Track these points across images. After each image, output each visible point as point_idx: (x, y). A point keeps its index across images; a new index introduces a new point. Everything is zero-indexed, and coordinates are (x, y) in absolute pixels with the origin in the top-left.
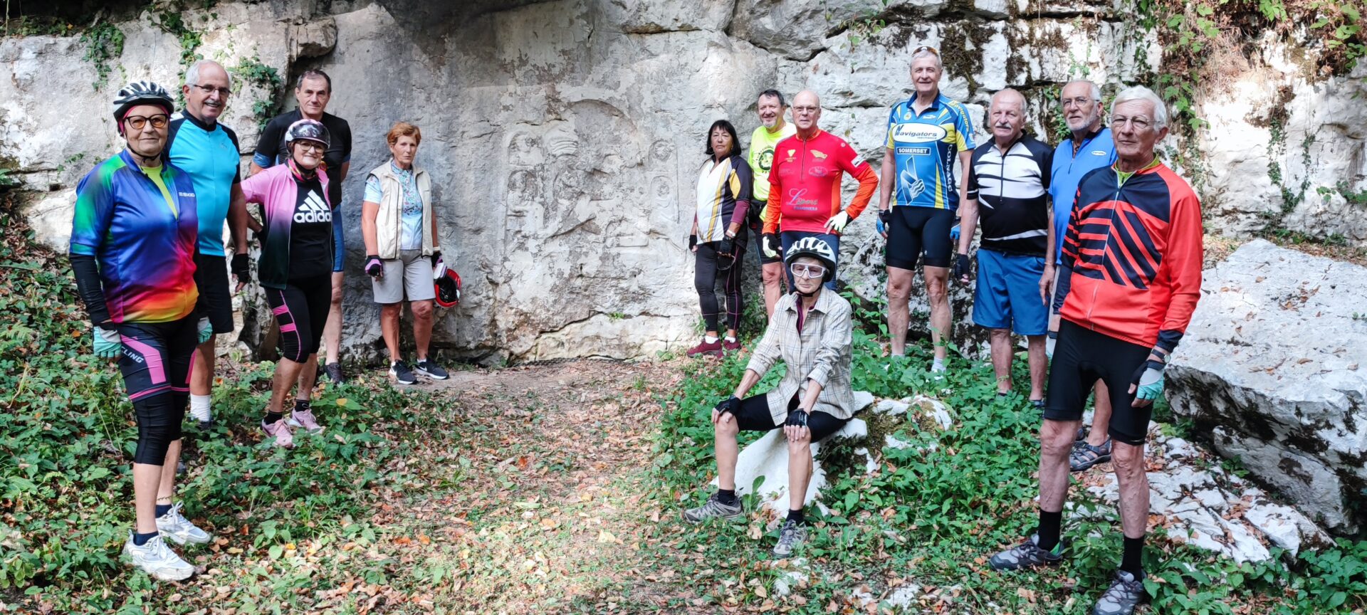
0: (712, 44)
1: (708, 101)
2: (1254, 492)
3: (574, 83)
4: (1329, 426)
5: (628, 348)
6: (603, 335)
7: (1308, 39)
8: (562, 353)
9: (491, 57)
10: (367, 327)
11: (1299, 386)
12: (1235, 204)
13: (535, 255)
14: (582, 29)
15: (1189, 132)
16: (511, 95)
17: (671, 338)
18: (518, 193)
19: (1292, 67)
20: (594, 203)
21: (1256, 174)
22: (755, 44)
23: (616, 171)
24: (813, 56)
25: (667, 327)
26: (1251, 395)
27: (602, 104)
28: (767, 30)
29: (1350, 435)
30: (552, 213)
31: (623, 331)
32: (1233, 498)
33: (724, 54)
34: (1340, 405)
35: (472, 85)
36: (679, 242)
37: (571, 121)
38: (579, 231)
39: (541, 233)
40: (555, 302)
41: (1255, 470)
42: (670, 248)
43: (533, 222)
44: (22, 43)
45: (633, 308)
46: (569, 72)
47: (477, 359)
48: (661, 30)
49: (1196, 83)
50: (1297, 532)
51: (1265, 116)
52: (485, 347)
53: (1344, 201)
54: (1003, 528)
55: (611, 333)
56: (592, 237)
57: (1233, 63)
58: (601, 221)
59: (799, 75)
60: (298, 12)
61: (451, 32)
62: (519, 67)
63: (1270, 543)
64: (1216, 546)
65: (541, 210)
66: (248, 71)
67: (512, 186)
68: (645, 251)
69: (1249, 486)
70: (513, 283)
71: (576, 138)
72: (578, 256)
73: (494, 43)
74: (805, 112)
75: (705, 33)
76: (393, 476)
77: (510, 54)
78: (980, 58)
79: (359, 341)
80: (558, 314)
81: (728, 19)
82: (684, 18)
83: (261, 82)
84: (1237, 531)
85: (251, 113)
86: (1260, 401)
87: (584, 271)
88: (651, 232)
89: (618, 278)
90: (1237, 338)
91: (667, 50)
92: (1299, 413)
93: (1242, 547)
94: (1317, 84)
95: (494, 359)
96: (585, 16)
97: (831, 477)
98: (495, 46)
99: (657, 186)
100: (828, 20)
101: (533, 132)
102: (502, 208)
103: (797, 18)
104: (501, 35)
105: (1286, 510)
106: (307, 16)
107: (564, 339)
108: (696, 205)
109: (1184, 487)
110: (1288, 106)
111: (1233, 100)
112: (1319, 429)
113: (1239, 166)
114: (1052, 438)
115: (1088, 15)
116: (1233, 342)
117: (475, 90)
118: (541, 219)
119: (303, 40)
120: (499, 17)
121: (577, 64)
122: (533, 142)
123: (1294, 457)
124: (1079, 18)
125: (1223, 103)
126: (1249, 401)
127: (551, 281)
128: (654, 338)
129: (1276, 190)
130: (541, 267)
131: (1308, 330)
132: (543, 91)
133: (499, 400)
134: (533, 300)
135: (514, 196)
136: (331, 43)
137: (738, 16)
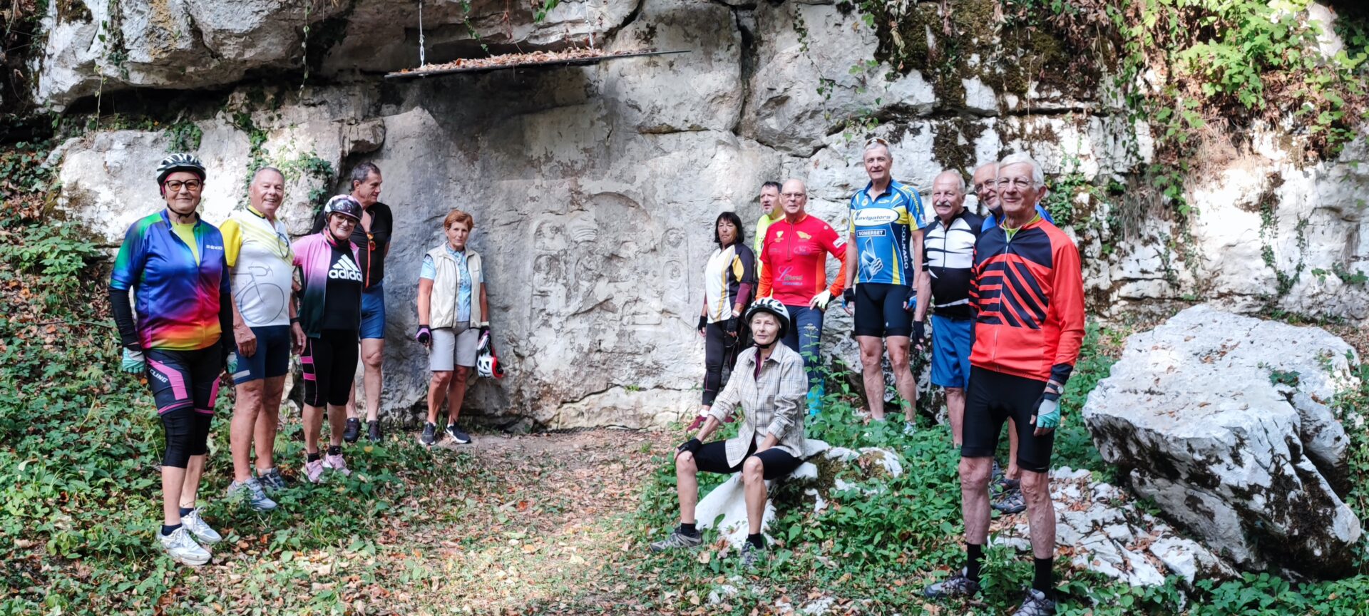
0: (719, 142)
1: (716, 194)
2: (1163, 528)
3: (594, 177)
4: (1219, 461)
5: (642, 418)
6: (620, 406)
7: (1295, 127)
8: (582, 422)
9: (519, 154)
10: (405, 393)
11: (1192, 425)
12: (1230, 286)
13: (558, 331)
14: (602, 130)
15: (1182, 220)
16: (537, 187)
17: (683, 410)
18: (543, 275)
19: (1282, 154)
20: (612, 285)
21: (1250, 257)
22: (761, 143)
23: (632, 255)
24: (814, 153)
25: (679, 400)
26: (1152, 435)
27: (620, 196)
28: (772, 130)
29: (1238, 469)
30: (574, 293)
31: (638, 402)
32: (1141, 533)
33: (732, 152)
34: (1226, 440)
35: (502, 179)
36: (689, 321)
37: (592, 212)
38: (598, 309)
39: (563, 311)
40: (575, 374)
41: (1167, 509)
42: (682, 326)
43: (556, 302)
44: (114, 135)
45: (648, 382)
46: (590, 167)
47: (505, 425)
48: (672, 131)
49: (1185, 172)
50: (1193, 561)
51: (1255, 201)
52: (511, 414)
53: (1340, 282)
54: (926, 557)
55: (627, 404)
56: (609, 316)
57: (1223, 152)
58: (618, 301)
59: (802, 170)
60: (352, 113)
61: (484, 131)
62: (545, 162)
63: (1167, 571)
64: (1113, 572)
65: (564, 291)
66: (305, 163)
67: (537, 268)
68: (659, 329)
69: (1159, 523)
70: (538, 356)
71: (596, 226)
72: (597, 332)
73: (522, 142)
74: (793, 198)
75: (713, 133)
76: (405, 510)
77: (537, 151)
78: (972, 152)
79: (397, 405)
80: (578, 385)
81: (736, 119)
82: (693, 120)
83: (317, 173)
84: (1136, 559)
85: (307, 200)
86: (1159, 440)
87: (602, 347)
88: (663, 311)
89: (634, 354)
90: (1155, 389)
91: (678, 148)
92: (1191, 450)
93: (1139, 573)
94: (1306, 169)
95: (520, 426)
96: (604, 118)
97: (780, 513)
98: (522, 144)
99: (669, 270)
100: (828, 119)
101: (557, 221)
102: (528, 289)
103: (798, 118)
104: (528, 134)
105: (1188, 543)
106: (360, 117)
107: (583, 409)
108: (704, 287)
109: (1095, 522)
110: (1278, 191)
111: (1222, 186)
112: (1211, 464)
113: (1232, 249)
114: (969, 473)
115: (1077, 111)
116: (1151, 392)
117: (505, 183)
118: (563, 299)
119: (354, 138)
120: (527, 118)
121: (597, 161)
122: (557, 230)
123: (1197, 494)
124: (1070, 114)
125: (1212, 190)
126: (1151, 441)
127: (571, 355)
128: (666, 410)
129: (1269, 272)
130: (563, 341)
131: (1217, 378)
132: (567, 184)
133: (516, 458)
134: (556, 372)
135: (539, 277)
136: (380, 140)
137: (746, 117)
